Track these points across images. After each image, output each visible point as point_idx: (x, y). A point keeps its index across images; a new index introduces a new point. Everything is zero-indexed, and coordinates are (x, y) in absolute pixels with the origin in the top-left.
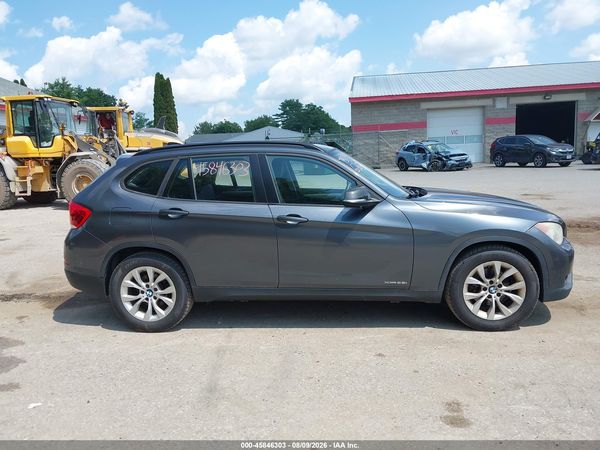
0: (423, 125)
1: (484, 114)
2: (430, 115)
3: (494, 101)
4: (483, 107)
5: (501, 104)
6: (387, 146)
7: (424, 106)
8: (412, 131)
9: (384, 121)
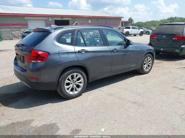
0: (27, 25)
1: (46, 22)
2: (28, 21)
3: (48, 18)
4: (45, 20)
5: (50, 19)
6: (14, 32)
7: (26, 18)
8: (23, 26)
9: (12, 22)
